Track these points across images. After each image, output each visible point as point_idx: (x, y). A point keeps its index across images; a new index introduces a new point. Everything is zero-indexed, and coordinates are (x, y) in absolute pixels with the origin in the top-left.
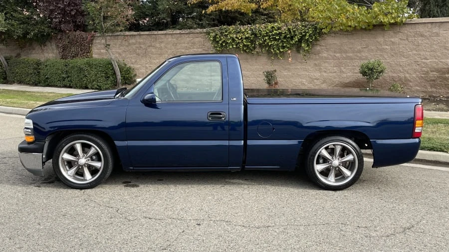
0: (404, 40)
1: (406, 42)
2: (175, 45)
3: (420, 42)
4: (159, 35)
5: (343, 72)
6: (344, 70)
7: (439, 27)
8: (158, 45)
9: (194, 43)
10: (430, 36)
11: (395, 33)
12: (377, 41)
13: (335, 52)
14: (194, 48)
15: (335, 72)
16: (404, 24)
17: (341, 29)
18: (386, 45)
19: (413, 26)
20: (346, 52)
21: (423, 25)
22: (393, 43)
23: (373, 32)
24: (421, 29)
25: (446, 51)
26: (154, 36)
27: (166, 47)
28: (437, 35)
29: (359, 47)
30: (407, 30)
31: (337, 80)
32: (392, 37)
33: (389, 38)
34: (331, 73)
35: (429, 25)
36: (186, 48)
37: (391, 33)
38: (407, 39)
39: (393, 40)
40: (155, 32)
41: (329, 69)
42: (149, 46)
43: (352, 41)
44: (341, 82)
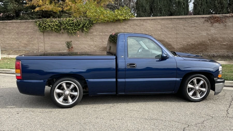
0: (129, 27)
1: (130, 28)
2: (18, 28)
3: (136, 28)
4: (9, 23)
5: (104, 42)
6: (104, 41)
7: (143, 21)
8: (8, 28)
9: (28, 27)
10: (140, 25)
11: (125, 23)
12: (118, 27)
13: (100, 32)
14: (28, 30)
15: (100, 42)
16: (129, 20)
17: (101, 22)
18: (122, 29)
19: (133, 21)
20: (105, 32)
21: (137, 21)
22: (125, 28)
23: (115, 23)
24: (136, 22)
25: (147, 32)
26: (6, 23)
27: (13, 29)
28: (143, 25)
29: (110, 30)
30: (130, 23)
31: (101, 46)
32: (124, 26)
33: (123, 26)
34: (99, 42)
35: (139, 20)
36: (24, 30)
37: (124, 24)
38: (131, 27)
39: (124, 27)
40: (6, 21)
41: (97, 41)
42: (3, 29)
43: (107, 27)
44: (103, 46)
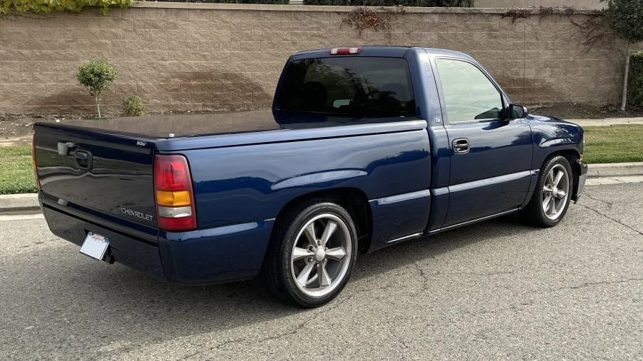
0: (129, 31)
1: (134, 35)
3: (153, 35)
5: (40, 81)
6: (40, 77)
7: (176, 15)
10: (166, 28)
11: (114, 20)
12: (89, 31)
13: (20, 47)
15: (24, 81)
16: (130, 8)
17: (31, 10)
18: (105, 38)
19: (141, 12)
20: (40, 47)
21: (154, 11)
22: (115, 35)
23: (81, 17)
24: (152, 17)
25: (188, 49)
28: (175, 26)
29: (62, 40)
30: (133, 17)
31: (29, 94)
32: (112, 27)
33: (108, 27)
34: (19, 82)
35: (163, 11)
37: (110, 20)
38: (135, 31)
39: (114, 30)
41: (12, 76)
43: (48, 29)
44: (36, 97)
